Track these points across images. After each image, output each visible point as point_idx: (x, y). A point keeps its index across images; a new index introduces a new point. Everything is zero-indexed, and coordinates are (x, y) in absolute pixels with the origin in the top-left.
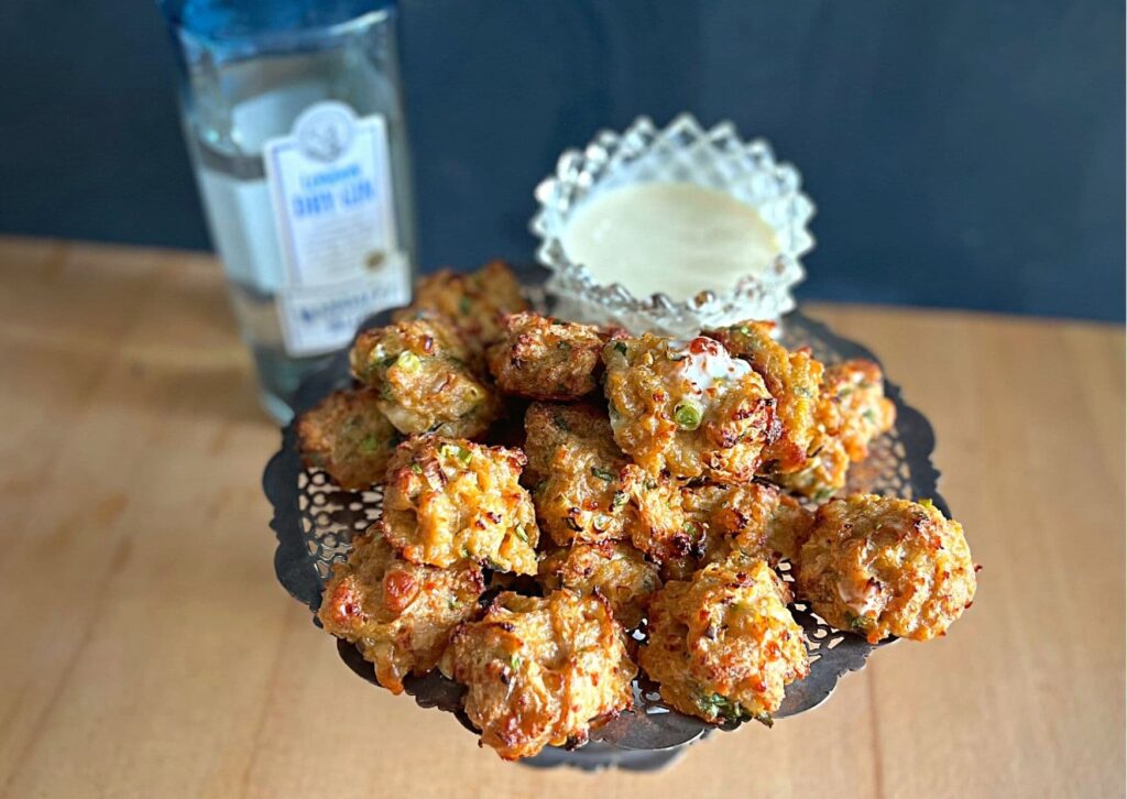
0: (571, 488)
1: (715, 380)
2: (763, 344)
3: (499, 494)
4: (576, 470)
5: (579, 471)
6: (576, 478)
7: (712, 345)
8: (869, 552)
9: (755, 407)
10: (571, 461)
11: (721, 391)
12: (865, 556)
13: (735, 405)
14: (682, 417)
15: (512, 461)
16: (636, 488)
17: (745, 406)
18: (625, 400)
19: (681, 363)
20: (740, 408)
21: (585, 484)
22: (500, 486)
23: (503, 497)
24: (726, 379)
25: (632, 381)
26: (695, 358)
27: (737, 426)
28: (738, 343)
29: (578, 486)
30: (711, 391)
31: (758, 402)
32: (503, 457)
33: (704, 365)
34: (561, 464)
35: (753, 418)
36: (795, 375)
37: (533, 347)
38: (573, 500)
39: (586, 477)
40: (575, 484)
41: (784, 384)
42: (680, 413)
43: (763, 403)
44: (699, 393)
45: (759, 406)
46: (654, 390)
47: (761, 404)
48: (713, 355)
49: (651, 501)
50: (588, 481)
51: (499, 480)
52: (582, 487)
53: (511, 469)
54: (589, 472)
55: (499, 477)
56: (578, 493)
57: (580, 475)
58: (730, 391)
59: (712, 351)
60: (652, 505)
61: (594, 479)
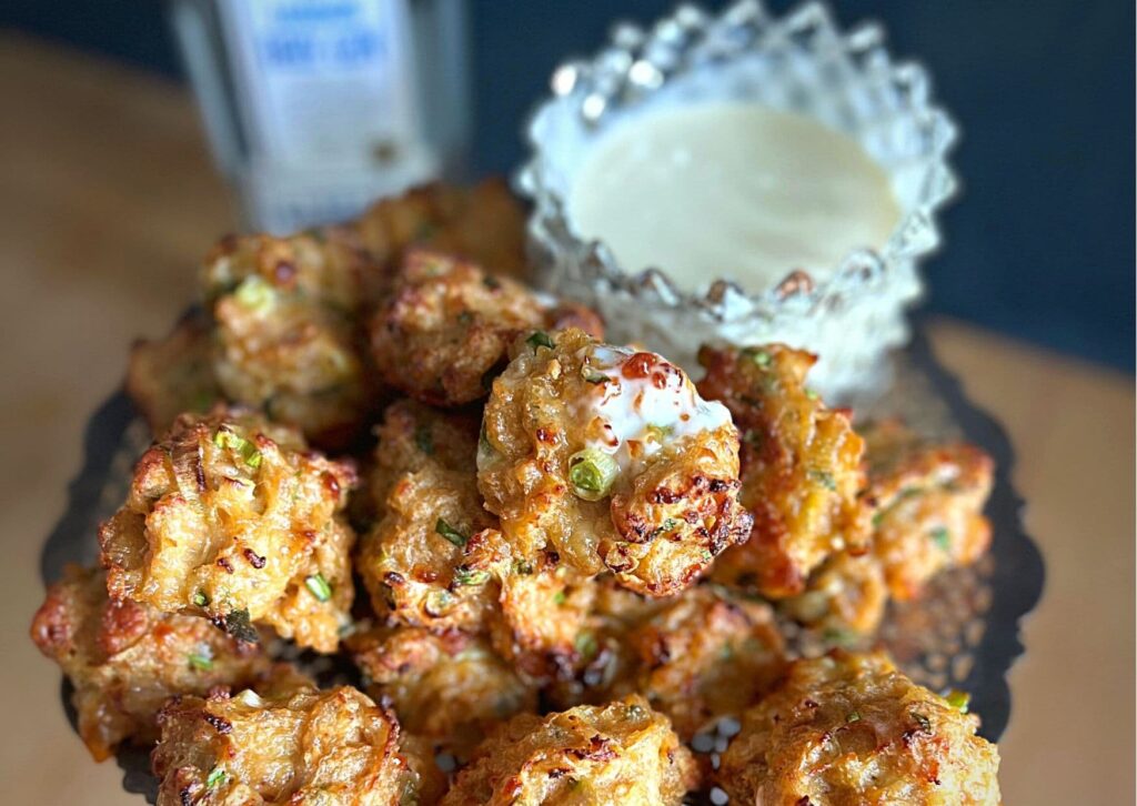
0: (400, 542)
1: (649, 428)
2: (782, 386)
3: (287, 524)
4: (416, 515)
5: (421, 519)
6: (413, 529)
7: (661, 370)
8: (825, 753)
9: (690, 488)
10: (413, 501)
11: (652, 449)
12: (814, 756)
13: (660, 477)
14: (579, 476)
15: (328, 479)
16: (502, 568)
17: (673, 482)
18: (500, 428)
19: (597, 388)
20: (662, 484)
21: (423, 542)
22: (293, 512)
23: (292, 530)
24: (670, 431)
25: (520, 399)
26: (626, 384)
27: (655, 512)
29: (412, 540)
30: (635, 444)
31: (696, 481)
32: (314, 469)
33: (639, 400)
34: (398, 503)
35: (682, 505)
36: (816, 448)
37: (420, 311)
38: (400, 560)
39: (427, 530)
40: (406, 539)
42: (576, 471)
43: (704, 484)
44: (614, 443)
45: (694, 490)
46: (543, 420)
47: (700, 486)
48: (658, 386)
49: (521, 591)
50: (428, 538)
51: (295, 503)
52: (417, 544)
53: (324, 491)
54: (434, 525)
55: (297, 498)
56: (408, 552)
57: (420, 526)
58: (665, 452)
59: (659, 379)
60: (522, 597)
61: (437, 537)
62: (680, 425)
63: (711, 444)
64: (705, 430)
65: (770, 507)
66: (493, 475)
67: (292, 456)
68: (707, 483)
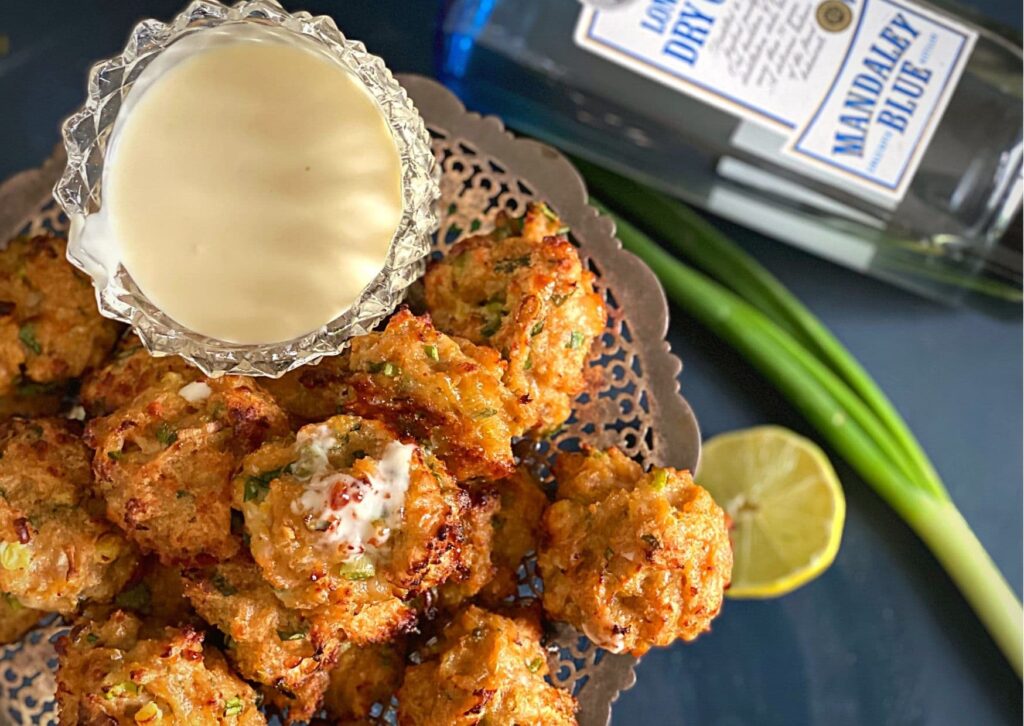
0: (265, 659)
3: (191, 705)
4: (260, 639)
5: (265, 639)
6: (266, 648)
7: (354, 490)
8: (608, 585)
9: (429, 551)
10: (251, 633)
11: (385, 536)
12: (602, 590)
13: (405, 554)
15: (188, 655)
19: (328, 531)
20: (412, 560)
21: (278, 649)
22: (187, 694)
23: (198, 706)
26: (340, 513)
28: (387, 389)
29: (271, 654)
30: (373, 541)
31: (430, 546)
32: (176, 657)
33: (355, 516)
36: (467, 402)
38: (273, 667)
39: (275, 642)
40: (267, 656)
41: (457, 412)
43: (435, 541)
44: (361, 550)
45: (433, 552)
46: (307, 568)
47: (434, 545)
48: (360, 501)
49: (357, 624)
50: (281, 647)
51: (183, 688)
52: (276, 654)
53: (191, 662)
54: (276, 637)
55: (180, 682)
56: (274, 661)
57: (269, 643)
58: (393, 532)
59: (356, 497)
60: (360, 626)
61: (285, 643)
62: (389, 502)
63: (417, 503)
64: (405, 493)
65: (462, 444)
66: (297, 603)
67: (155, 662)
68: (436, 539)
